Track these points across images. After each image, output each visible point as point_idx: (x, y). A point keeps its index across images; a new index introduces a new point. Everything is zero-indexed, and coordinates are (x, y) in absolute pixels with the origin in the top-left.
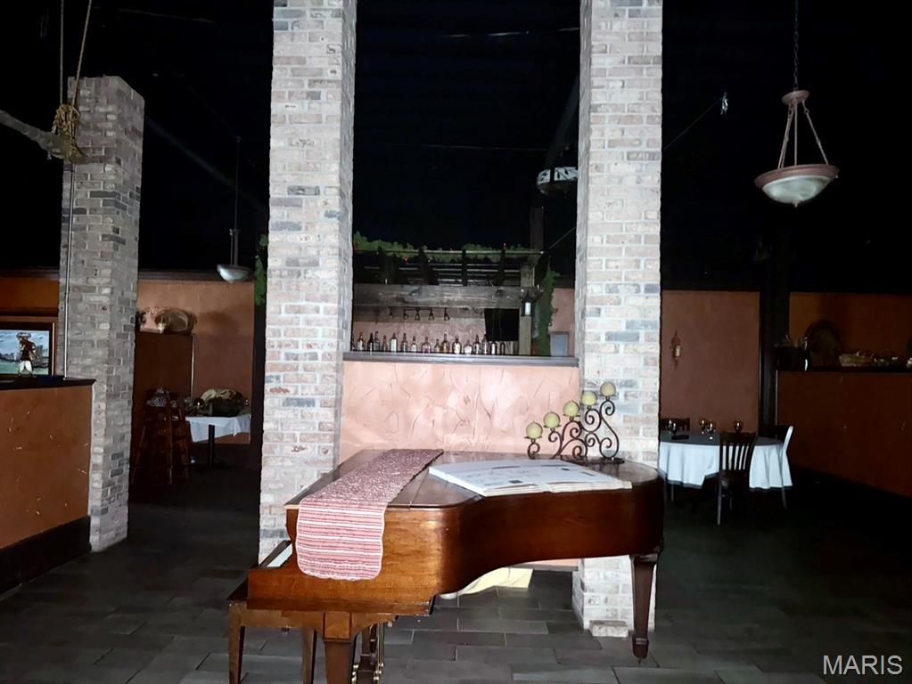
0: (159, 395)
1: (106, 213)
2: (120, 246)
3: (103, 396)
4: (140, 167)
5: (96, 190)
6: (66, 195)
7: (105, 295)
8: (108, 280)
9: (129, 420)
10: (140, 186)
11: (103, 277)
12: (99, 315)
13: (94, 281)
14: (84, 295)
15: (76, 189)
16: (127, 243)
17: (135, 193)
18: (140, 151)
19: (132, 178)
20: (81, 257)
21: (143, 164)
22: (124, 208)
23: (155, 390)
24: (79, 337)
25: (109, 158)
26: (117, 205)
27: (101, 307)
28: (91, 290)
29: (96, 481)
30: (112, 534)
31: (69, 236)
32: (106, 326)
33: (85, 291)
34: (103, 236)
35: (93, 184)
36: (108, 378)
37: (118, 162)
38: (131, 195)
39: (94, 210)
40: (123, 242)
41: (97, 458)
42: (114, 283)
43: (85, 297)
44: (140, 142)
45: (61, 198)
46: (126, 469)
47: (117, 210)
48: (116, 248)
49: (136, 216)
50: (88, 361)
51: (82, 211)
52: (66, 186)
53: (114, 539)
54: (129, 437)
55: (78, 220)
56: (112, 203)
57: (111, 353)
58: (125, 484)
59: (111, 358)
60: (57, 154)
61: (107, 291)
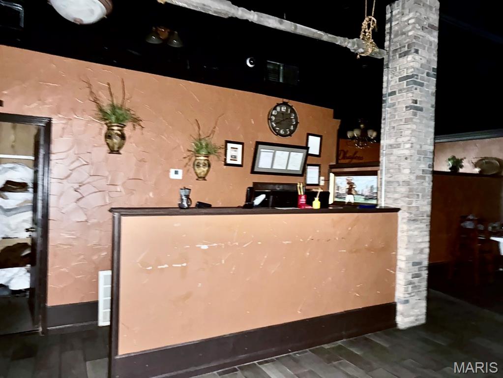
0: (469, 220)
1: (408, 90)
2: (419, 113)
3: (405, 221)
4: (435, 52)
5: (402, 76)
6: (385, 85)
7: (407, 149)
8: (408, 138)
9: (427, 239)
10: (436, 67)
11: (405, 136)
12: (404, 164)
13: (400, 140)
14: (394, 150)
15: (390, 79)
16: (424, 109)
17: (432, 73)
18: (436, 40)
19: (429, 61)
20: (393, 125)
21: (438, 50)
22: (422, 85)
23: (467, 216)
24: (391, 179)
25: (410, 51)
26: (415, 83)
27: (404, 158)
28: (398, 146)
29: (401, 280)
30: (412, 319)
31: (386, 112)
32: (407, 171)
33: (395, 148)
34: (407, 107)
35: (400, 73)
36: (409, 208)
37: (417, 51)
38: (428, 74)
39: (400, 91)
40: (421, 109)
41: (402, 264)
42: (413, 140)
43: (395, 151)
44: (436, 33)
45: (382, 88)
46: (425, 274)
47: (415, 86)
48: (415, 115)
49: (433, 89)
50: (396, 196)
51: (393, 93)
52: (385, 78)
53: (414, 322)
54: (427, 251)
55: (391, 100)
56: (412, 82)
57: (411, 190)
58: (424, 284)
59: (411, 193)
60: (363, 53)
61: (408, 146)
